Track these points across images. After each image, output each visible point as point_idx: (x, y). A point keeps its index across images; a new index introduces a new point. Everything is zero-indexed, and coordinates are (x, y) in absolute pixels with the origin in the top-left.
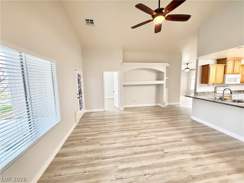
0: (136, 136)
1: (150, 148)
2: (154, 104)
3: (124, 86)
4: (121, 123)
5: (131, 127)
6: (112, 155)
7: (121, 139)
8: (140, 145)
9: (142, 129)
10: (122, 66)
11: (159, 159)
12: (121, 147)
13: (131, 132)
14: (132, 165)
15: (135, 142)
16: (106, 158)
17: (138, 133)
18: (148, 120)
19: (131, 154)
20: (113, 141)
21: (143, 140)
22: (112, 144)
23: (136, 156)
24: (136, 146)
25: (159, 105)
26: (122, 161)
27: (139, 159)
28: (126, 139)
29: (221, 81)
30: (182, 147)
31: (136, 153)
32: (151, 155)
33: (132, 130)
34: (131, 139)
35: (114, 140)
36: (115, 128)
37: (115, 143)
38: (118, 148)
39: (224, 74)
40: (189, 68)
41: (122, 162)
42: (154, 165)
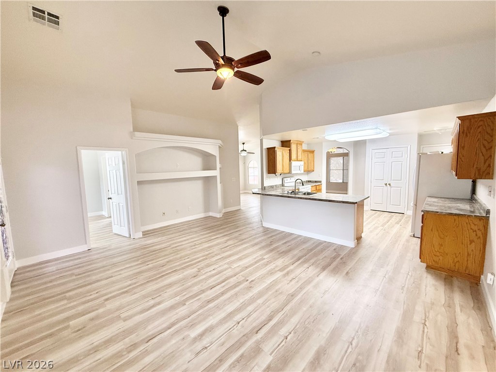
0: (195, 276)
1: (227, 284)
2: (202, 215)
3: (139, 183)
4: (152, 262)
5: (178, 264)
6: (164, 326)
7: (168, 291)
8: (210, 286)
9: (199, 262)
10: (132, 138)
11: (247, 293)
12: (176, 304)
13: (183, 273)
14: (212, 321)
15: (199, 286)
16: (154, 336)
17: (196, 269)
18: (203, 244)
19: (201, 307)
20: (152, 302)
21: (210, 277)
22: (153, 306)
23: (211, 305)
24: (203, 291)
25: (211, 214)
26: (191, 324)
27: (218, 308)
28: (179, 287)
29: (287, 171)
30: (268, 266)
31: (209, 302)
32: (235, 293)
33: (183, 268)
34: (189, 284)
35: (152, 299)
36: (143, 277)
37: (159, 303)
38: (172, 308)
39: (290, 161)
40: (246, 151)
41: (192, 326)
42: (243, 303)
